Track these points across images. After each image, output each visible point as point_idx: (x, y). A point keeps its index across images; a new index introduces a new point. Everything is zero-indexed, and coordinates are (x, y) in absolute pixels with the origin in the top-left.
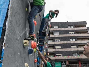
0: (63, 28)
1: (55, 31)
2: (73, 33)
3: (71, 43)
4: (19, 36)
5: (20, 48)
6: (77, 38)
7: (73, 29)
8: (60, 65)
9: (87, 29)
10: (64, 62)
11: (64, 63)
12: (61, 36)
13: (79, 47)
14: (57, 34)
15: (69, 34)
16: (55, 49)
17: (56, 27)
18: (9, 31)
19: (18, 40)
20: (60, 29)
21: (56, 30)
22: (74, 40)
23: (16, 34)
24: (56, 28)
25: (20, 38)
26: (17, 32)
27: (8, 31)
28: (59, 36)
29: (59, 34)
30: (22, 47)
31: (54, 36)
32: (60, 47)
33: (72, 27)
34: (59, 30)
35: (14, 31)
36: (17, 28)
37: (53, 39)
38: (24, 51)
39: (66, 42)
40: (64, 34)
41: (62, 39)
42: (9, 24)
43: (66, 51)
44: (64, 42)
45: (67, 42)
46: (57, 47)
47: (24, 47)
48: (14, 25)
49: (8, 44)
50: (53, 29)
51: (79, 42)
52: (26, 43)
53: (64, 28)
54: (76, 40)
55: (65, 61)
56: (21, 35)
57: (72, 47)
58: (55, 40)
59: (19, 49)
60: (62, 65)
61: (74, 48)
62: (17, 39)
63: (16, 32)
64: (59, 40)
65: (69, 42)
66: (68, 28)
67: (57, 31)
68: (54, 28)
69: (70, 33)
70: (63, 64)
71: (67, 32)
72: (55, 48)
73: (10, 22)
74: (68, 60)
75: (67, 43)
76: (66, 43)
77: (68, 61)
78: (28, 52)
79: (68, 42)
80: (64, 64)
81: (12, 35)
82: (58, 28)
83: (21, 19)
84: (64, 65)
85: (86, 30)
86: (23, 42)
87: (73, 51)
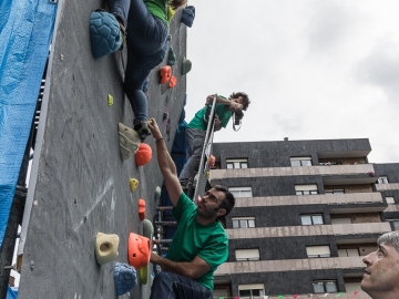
0: (268, 166)
1: (233, 179)
2: (314, 187)
3: (306, 234)
4: (80, 218)
5: (80, 271)
6: (332, 214)
7: (313, 173)
9: (372, 170)
12: (259, 205)
13: (339, 252)
14: (241, 195)
15: (293, 193)
16: (233, 264)
17: (237, 166)
18: (42, 201)
19: (76, 238)
20: (254, 172)
21: (236, 175)
22: (318, 220)
23: (67, 210)
24: (237, 169)
25: (82, 228)
26: (71, 203)
27: (36, 203)
28: (251, 205)
29: (249, 195)
30: (91, 266)
32: (254, 254)
33: (309, 163)
34: (251, 179)
35: (61, 201)
36: (72, 186)
38: (96, 282)
39: (283, 232)
40: (271, 195)
41: (263, 216)
42: (39, 172)
43: (283, 273)
44: (274, 230)
45: (287, 228)
46: (240, 255)
47: (98, 264)
48: (59, 174)
49: (34, 259)
50: (224, 171)
51: (340, 228)
52: (106, 246)
53: (273, 166)
54: (325, 223)
56: (87, 214)
57: (311, 251)
58: (235, 224)
59: (78, 275)
61: (319, 257)
62: (69, 233)
63: (66, 203)
64: (252, 224)
65: (296, 229)
66: (288, 169)
67: (240, 182)
68: (230, 166)
69: (298, 188)
71: (287, 185)
72: (233, 259)
73: (46, 164)
75: (287, 234)
76: (280, 235)
78: (116, 286)
79: (293, 228)
81: (51, 216)
82: (244, 166)
83: (88, 145)
85: (371, 175)
86: (93, 243)
87: (316, 271)
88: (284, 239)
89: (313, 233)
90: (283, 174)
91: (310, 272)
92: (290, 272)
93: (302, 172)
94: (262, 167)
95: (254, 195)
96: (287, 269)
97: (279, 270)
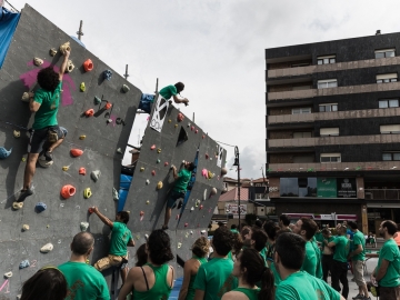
0: (353, 60)
1: (322, 73)
2: (395, 76)
3: (382, 115)
8: (334, 190)
10: (346, 181)
11: (346, 184)
12: (342, 93)
14: (327, 86)
15: (374, 81)
16: (317, 139)
17: (326, 61)
20: (340, 66)
21: (325, 69)
22: (395, 103)
24: (326, 63)
28: (336, 93)
29: (335, 85)
31: (317, 92)
32: (335, 132)
33: (393, 55)
37: (313, 104)
39: (361, 114)
40: (353, 85)
41: (344, 102)
43: (358, 146)
44: (353, 113)
45: (364, 111)
46: (324, 132)
50: (314, 67)
53: (358, 60)
55: (352, 176)
57: (384, 129)
58: (321, 109)
60: (339, 188)
61: (391, 133)
64: (335, 108)
65: (373, 113)
66: (372, 61)
67: (327, 76)
68: (320, 63)
69: (379, 77)
70: (343, 186)
71: (369, 75)
72: (318, 135)
74: (362, 174)
75: (364, 116)
76: (358, 116)
77: (362, 176)
79: (370, 111)
80: (349, 185)
82: (333, 61)
84: (347, 189)
87: (386, 144)
88: (361, 119)
89: (388, 114)
90: (366, 66)
91: (380, 145)
92: (364, 145)
93: (384, 62)
94: (347, 61)
95: (339, 86)
96: (361, 142)
97: (355, 142)
